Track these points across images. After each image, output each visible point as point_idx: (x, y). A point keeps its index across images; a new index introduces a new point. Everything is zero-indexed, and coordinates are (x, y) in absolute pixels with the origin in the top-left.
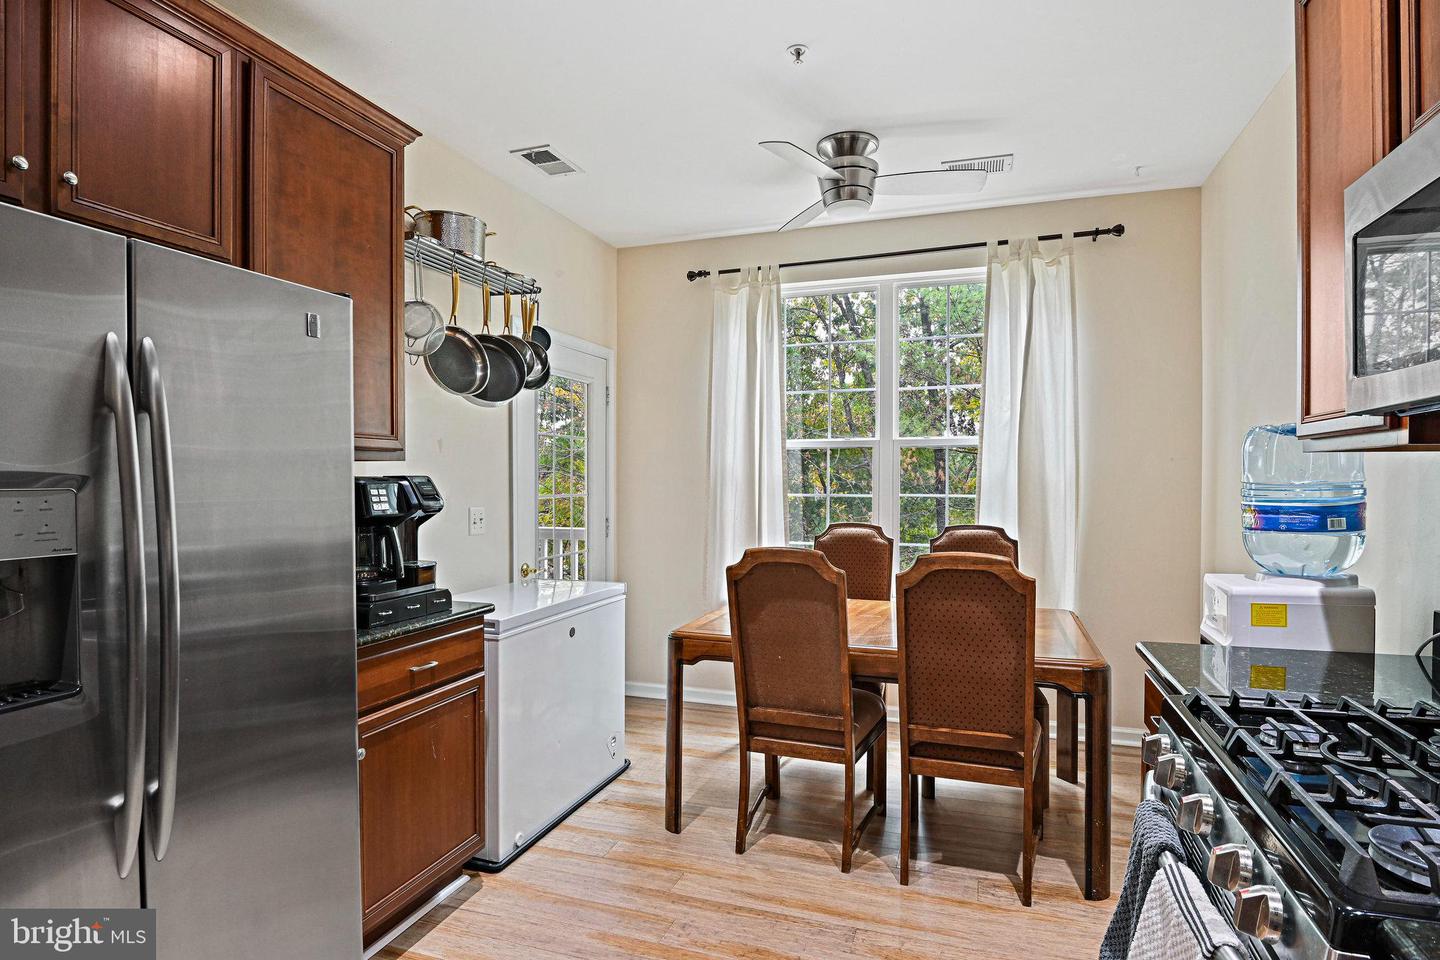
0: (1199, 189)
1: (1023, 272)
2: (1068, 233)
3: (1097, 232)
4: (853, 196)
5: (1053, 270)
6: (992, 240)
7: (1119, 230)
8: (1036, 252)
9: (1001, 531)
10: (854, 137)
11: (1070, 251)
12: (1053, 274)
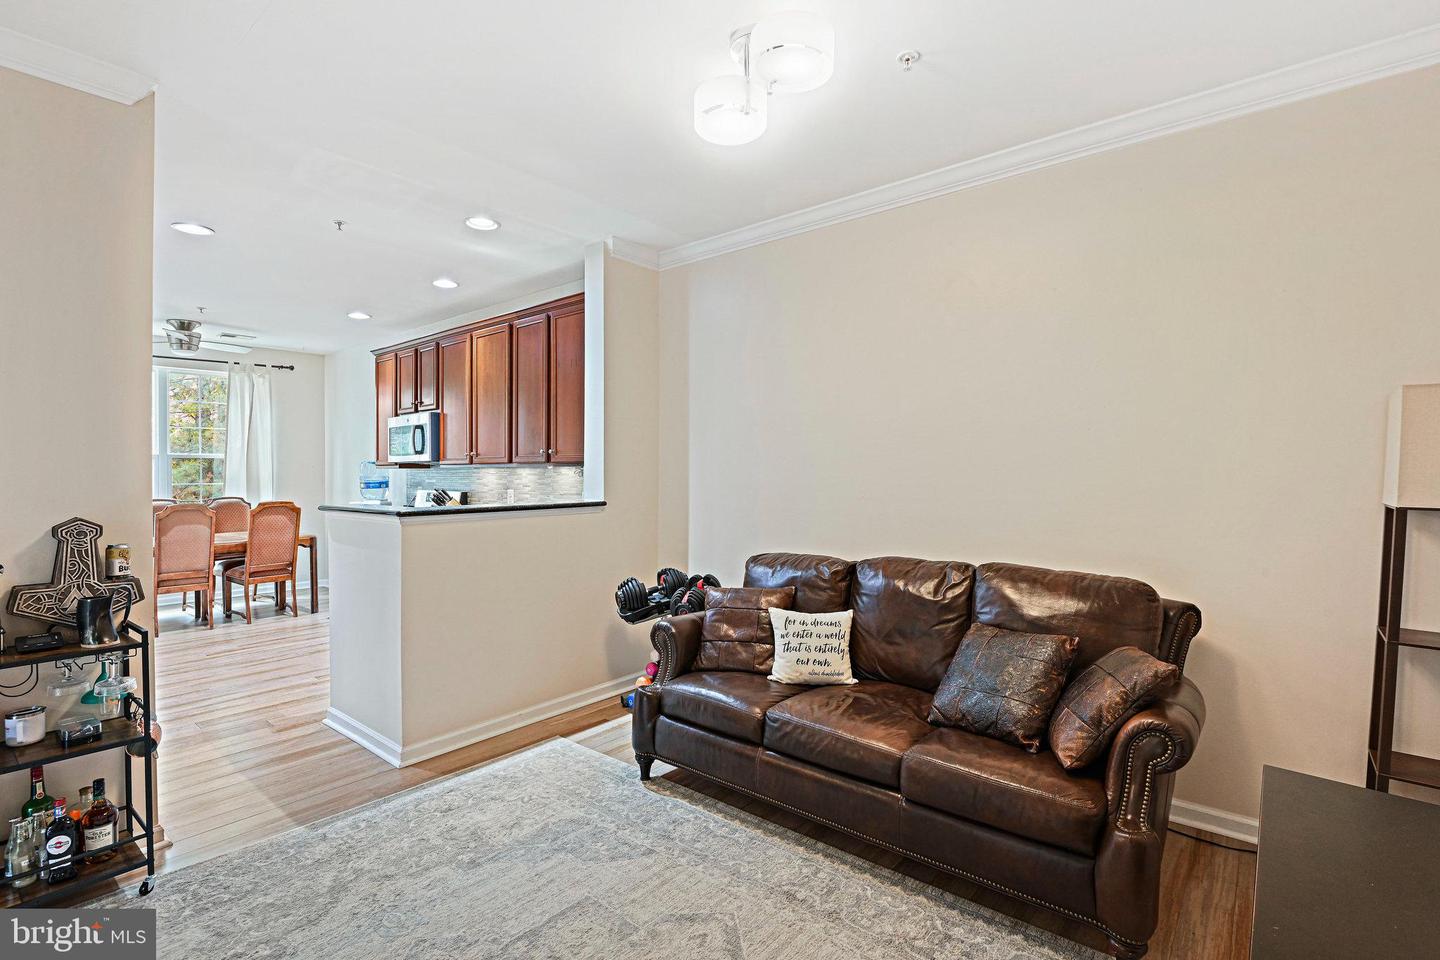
0: (323, 356)
1: (246, 378)
2: (269, 366)
3: (282, 367)
4: (189, 349)
5: (261, 380)
6: (231, 362)
7: (292, 368)
8: (253, 371)
9: (242, 499)
10: (190, 323)
11: (269, 373)
12: (262, 384)
